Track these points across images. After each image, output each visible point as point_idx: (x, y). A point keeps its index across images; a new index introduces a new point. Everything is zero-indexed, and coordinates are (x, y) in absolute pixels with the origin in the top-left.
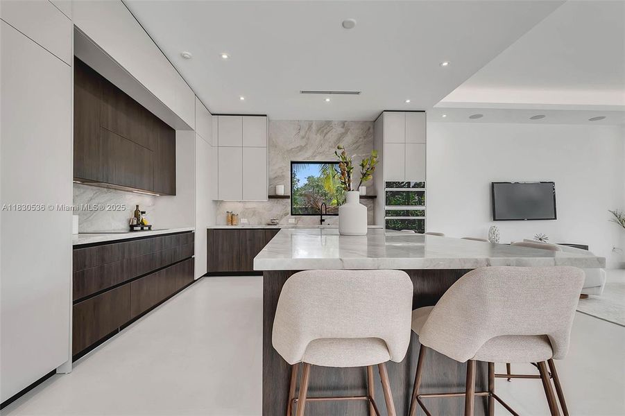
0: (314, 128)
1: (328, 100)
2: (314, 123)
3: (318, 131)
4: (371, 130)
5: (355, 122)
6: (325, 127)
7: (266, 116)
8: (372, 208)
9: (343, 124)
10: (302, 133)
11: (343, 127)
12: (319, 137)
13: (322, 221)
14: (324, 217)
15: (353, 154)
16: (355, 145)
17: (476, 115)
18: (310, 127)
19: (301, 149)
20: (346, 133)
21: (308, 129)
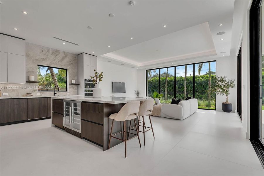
0: (51, 51)
1: (64, 43)
2: (51, 49)
3: (53, 53)
4: (76, 58)
5: (70, 53)
6: (56, 52)
7: (24, 39)
8: (77, 89)
9: (65, 53)
10: (44, 52)
11: (64, 54)
12: (53, 57)
13: (55, 94)
14: (56, 92)
15: (69, 66)
16: (70, 63)
17: (109, 61)
18: (48, 51)
19: (44, 60)
20: (66, 57)
21: (47, 51)
